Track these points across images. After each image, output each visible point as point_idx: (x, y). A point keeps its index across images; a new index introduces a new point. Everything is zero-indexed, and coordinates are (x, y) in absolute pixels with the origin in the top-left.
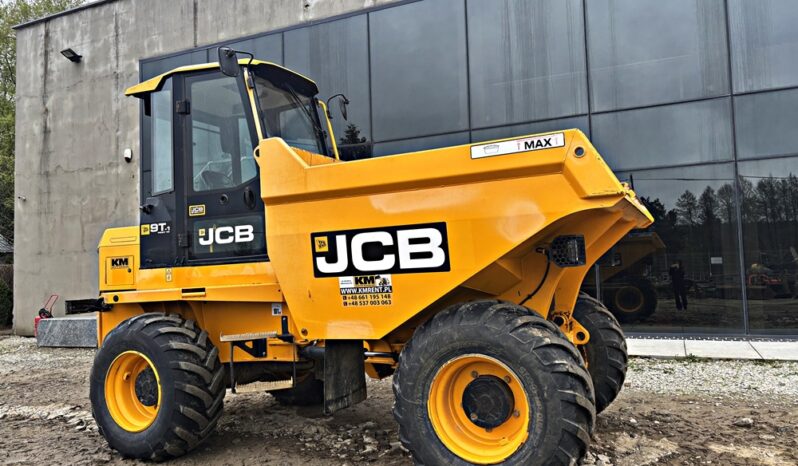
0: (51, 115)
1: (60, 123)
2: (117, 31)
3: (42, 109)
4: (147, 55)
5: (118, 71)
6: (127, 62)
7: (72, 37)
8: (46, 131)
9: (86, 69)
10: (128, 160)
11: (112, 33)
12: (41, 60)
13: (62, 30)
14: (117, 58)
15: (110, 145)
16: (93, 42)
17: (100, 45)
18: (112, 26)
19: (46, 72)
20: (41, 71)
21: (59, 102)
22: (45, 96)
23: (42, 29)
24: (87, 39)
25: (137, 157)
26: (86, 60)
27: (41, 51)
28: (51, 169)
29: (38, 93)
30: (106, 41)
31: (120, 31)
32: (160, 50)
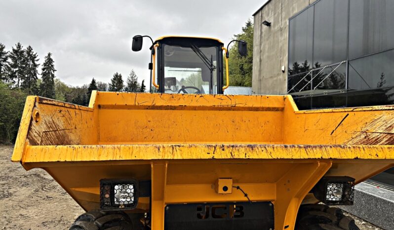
0: (262, 53)
1: (264, 57)
2: (282, 7)
3: (260, 51)
4: (291, 15)
5: (282, 27)
6: (284, 21)
7: (268, 15)
8: (261, 61)
9: (272, 28)
10: (284, 72)
11: (280, 8)
12: (260, 28)
13: (266, 12)
14: (281, 20)
15: (278, 65)
16: (274, 14)
17: (276, 15)
18: (280, 4)
19: (261, 33)
20: (260, 33)
21: (264, 47)
22: (261, 45)
23: (260, 14)
24: (273, 14)
25: (287, 70)
26: (272, 24)
27: (260, 24)
28: (261, 78)
29: (259, 44)
30: (278, 12)
31: (283, 6)
32: (296, 11)
